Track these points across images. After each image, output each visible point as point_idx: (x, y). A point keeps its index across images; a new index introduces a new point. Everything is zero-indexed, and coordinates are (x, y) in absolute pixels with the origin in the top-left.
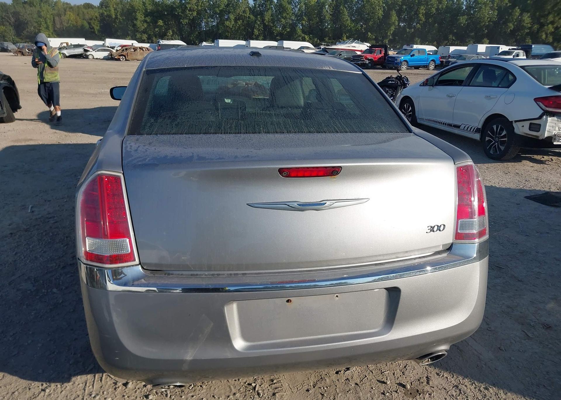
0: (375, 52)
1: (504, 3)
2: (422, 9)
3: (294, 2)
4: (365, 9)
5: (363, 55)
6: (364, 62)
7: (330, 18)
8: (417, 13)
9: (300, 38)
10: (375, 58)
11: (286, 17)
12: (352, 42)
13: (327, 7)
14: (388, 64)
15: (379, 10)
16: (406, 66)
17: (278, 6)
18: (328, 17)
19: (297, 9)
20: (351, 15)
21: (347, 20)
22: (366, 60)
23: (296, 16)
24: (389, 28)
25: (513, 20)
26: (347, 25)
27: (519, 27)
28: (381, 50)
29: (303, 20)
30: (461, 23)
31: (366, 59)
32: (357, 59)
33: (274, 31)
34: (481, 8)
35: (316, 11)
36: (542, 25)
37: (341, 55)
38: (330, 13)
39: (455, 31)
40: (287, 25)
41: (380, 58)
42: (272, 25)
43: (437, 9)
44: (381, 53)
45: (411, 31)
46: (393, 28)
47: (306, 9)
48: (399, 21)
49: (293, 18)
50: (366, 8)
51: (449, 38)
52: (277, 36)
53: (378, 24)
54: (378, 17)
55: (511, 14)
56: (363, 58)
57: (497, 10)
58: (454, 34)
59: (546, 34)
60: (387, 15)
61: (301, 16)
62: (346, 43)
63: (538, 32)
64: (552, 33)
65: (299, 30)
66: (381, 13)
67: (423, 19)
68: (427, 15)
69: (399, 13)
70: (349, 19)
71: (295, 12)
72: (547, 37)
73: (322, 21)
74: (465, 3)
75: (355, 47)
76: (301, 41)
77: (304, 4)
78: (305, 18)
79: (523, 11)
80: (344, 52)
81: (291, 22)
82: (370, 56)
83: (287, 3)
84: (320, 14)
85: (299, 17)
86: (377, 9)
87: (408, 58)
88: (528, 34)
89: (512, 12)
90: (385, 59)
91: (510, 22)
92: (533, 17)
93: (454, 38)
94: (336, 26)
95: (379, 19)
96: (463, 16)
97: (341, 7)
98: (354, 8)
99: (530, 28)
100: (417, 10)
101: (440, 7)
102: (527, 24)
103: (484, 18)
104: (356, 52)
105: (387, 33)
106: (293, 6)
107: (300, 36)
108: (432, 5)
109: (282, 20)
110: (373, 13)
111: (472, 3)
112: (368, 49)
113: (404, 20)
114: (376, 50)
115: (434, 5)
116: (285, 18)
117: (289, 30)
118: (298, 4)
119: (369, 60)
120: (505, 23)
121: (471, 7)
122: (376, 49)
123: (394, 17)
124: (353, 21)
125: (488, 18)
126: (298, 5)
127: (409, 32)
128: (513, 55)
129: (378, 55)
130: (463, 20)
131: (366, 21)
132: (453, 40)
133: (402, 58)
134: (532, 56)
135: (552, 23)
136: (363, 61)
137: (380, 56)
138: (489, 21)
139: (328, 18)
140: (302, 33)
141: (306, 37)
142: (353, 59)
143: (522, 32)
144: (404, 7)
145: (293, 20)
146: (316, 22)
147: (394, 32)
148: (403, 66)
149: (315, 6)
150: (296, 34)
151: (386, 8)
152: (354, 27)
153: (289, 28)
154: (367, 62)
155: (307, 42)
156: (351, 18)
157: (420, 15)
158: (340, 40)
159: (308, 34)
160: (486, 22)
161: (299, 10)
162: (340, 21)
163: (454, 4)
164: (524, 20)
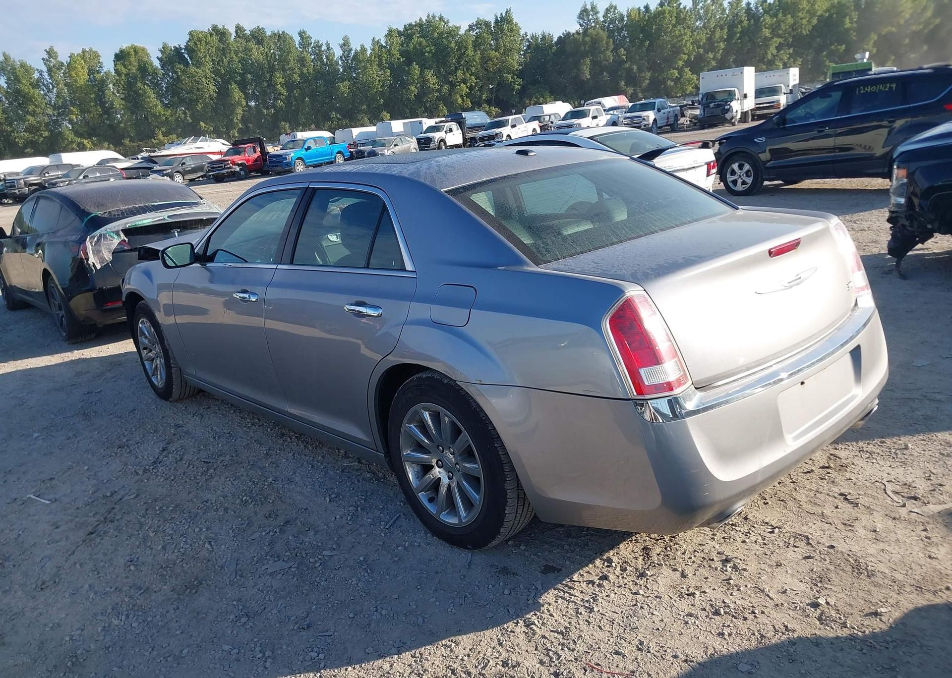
0: (245, 151)
1: (395, 58)
2: (279, 78)
3: (44, 85)
4: (182, 84)
5: (227, 158)
6: (233, 170)
7: (123, 105)
8: (271, 85)
9: (75, 146)
10: (248, 161)
11: (34, 111)
12: (195, 141)
13: (111, 86)
14: (273, 166)
15: (208, 84)
16: (302, 167)
17: (11, 93)
18: (118, 104)
19: (53, 96)
20: (159, 96)
21: (156, 106)
22: (234, 167)
23: (55, 107)
24: (233, 112)
25: (414, 81)
26: (158, 114)
27: (424, 90)
28: (254, 148)
29: (72, 113)
30: (343, 93)
31: (234, 163)
32: (218, 167)
33: (17, 140)
34: (365, 67)
35: (92, 96)
36: (453, 85)
37: (184, 163)
38: (119, 96)
39: (338, 105)
40: (41, 125)
41: (256, 160)
42: (9, 129)
43: (302, 75)
44: (255, 152)
45: (271, 113)
46: (239, 111)
47: (70, 93)
48: (248, 98)
49: (50, 111)
50: (184, 82)
51: (332, 116)
52: (25, 147)
53: (212, 107)
54: (210, 96)
55: (408, 73)
56: (229, 164)
57: (388, 68)
58: (338, 110)
59: (461, 96)
60: (223, 92)
61: (64, 106)
62: (185, 143)
63: (450, 94)
64: (468, 95)
65: (67, 132)
66: (212, 89)
67: (285, 93)
68: (289, 85)
69: (243, 86)
70: (158, 102)
71: (50, 101)
72: (463, 100)
73: (108, 111)
74: (340, 63)
75: (202, 148)
76: (77, 151)
77: (65, 85)
78: (74, 110)
79: (423, 67)
80: (188, 158)
81: (46, 119)
82: (238, 159)
83: (30, 87)
84: (101, 99)
85: (62, 109)
86: (205, 83)
87: (302, 153)
88: (438, 98)
89: (409, 69)
90: (265, 160)
91: (411, 84)
92: (437, 74)
93: (339, 116)
94: (136, 118)
95: (212, 99)
96: (342, 82)
97: (139, 84)
98: (161, 83)
99: (439, 91)
100: (271, 80)
101: (305, 71)
102: (433, 84)
103: (374, 82)
104: (208, 155)
105: (232, 120)
106: (44, 90)
107: (72, 142)
108: (292, 69)
109: (29, 117)
110: (198, 90)
111: (350, 61)
112: (231, 148)
113: (255, 97)
114: (245, 148)
115: (294, 69)
116: (34, 114)
117: (46, 134)
118: (53, 86)
119: (239, 165)
120: (405, 85)
121: (351, 68)
122: (246, 146)
123: (237, 94)
124: (166, 106)
125: (379, 81)
126: (53, 89)
127: (268, 114)
128: (445, 129)
129: (251, 154)
130: (344, 88)
131: (190, 104)
132: (339, 119)
133: (292, 155)
134: (468, 128)
135: (464, 81)
136: (230, 168)
137: (255, 156)
138: (382, 86)
139: (120, 105)
140: (75, 135)
141: (85, 142)
142: (211, 168)
143: (430, 96)
144: (249, 76)
145: (51, 116)
146: (97, 114)
147: (243, 116)
148: (298, 168)
149: (88, 86)
150: (64, 139)
151: (219, 79)
152: (172, 116)
153: (45, 131)
154: (238, 169)
155: (90, 150)
156: (162, 102)
157: (279, 87)
158: (153, 140)
159: (87, 137)
160: (378, 88)
161: (57, 96)
162: (143, 107)
163: (324, 64)
164: (428, 80)
